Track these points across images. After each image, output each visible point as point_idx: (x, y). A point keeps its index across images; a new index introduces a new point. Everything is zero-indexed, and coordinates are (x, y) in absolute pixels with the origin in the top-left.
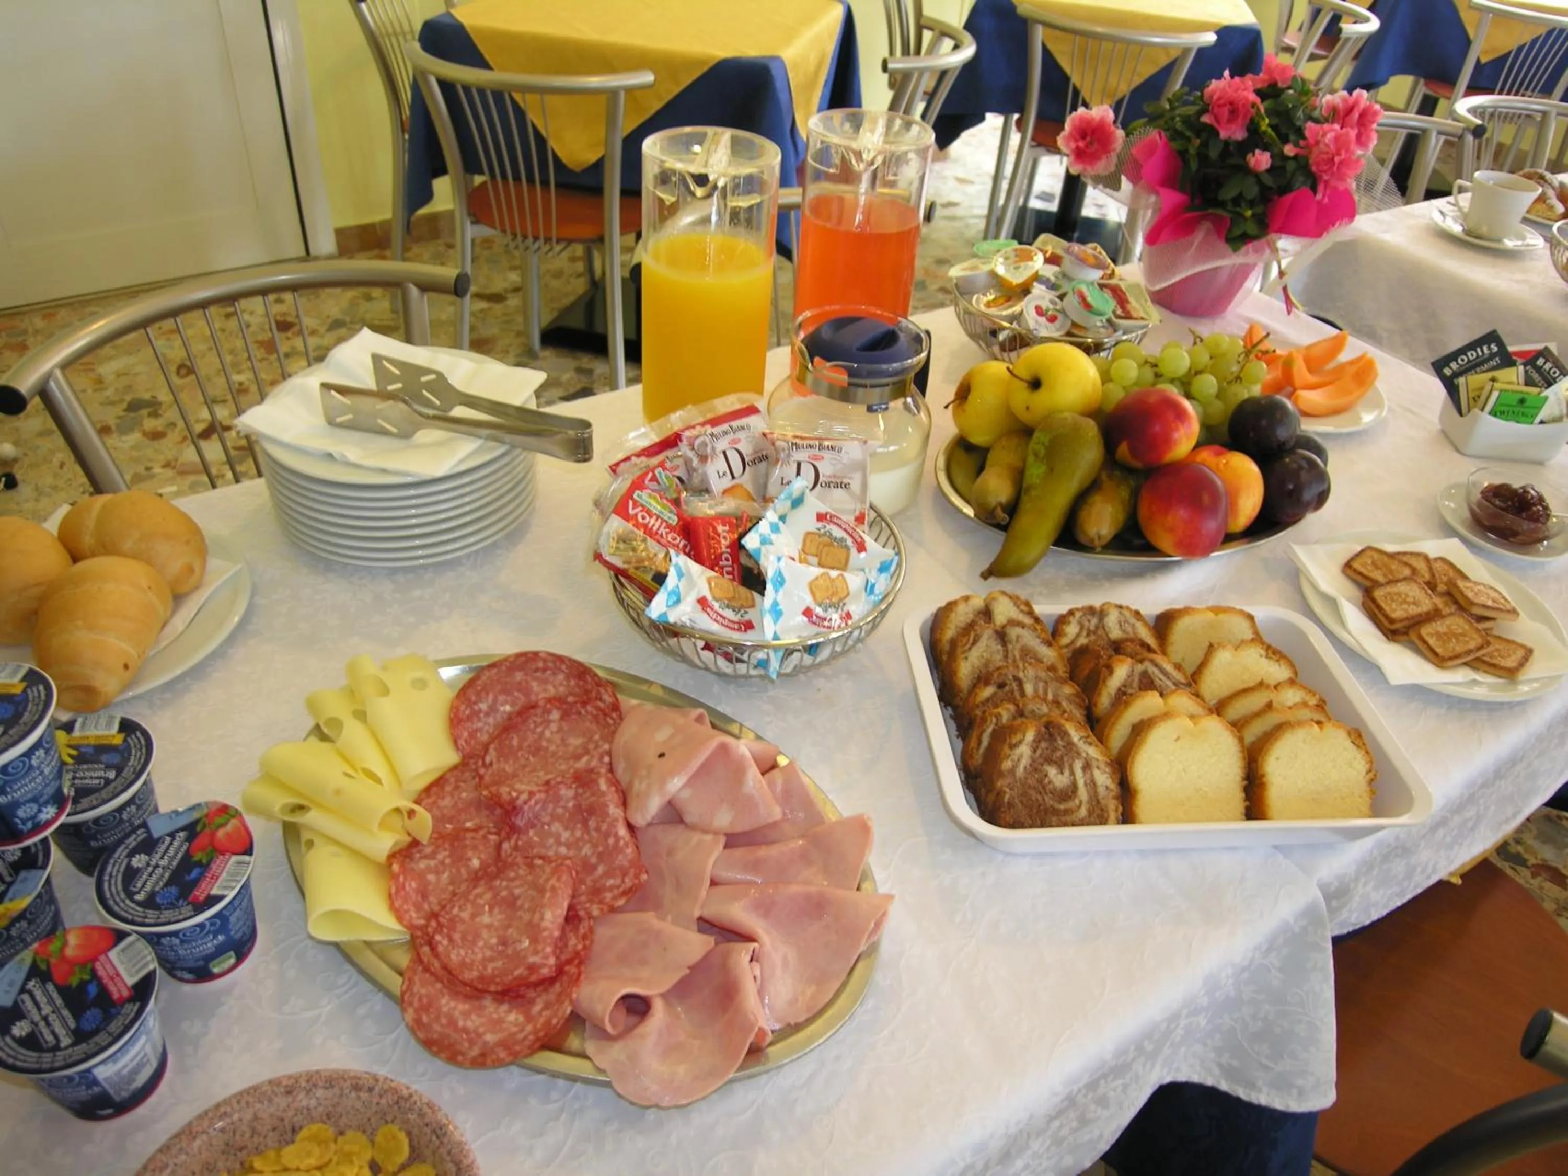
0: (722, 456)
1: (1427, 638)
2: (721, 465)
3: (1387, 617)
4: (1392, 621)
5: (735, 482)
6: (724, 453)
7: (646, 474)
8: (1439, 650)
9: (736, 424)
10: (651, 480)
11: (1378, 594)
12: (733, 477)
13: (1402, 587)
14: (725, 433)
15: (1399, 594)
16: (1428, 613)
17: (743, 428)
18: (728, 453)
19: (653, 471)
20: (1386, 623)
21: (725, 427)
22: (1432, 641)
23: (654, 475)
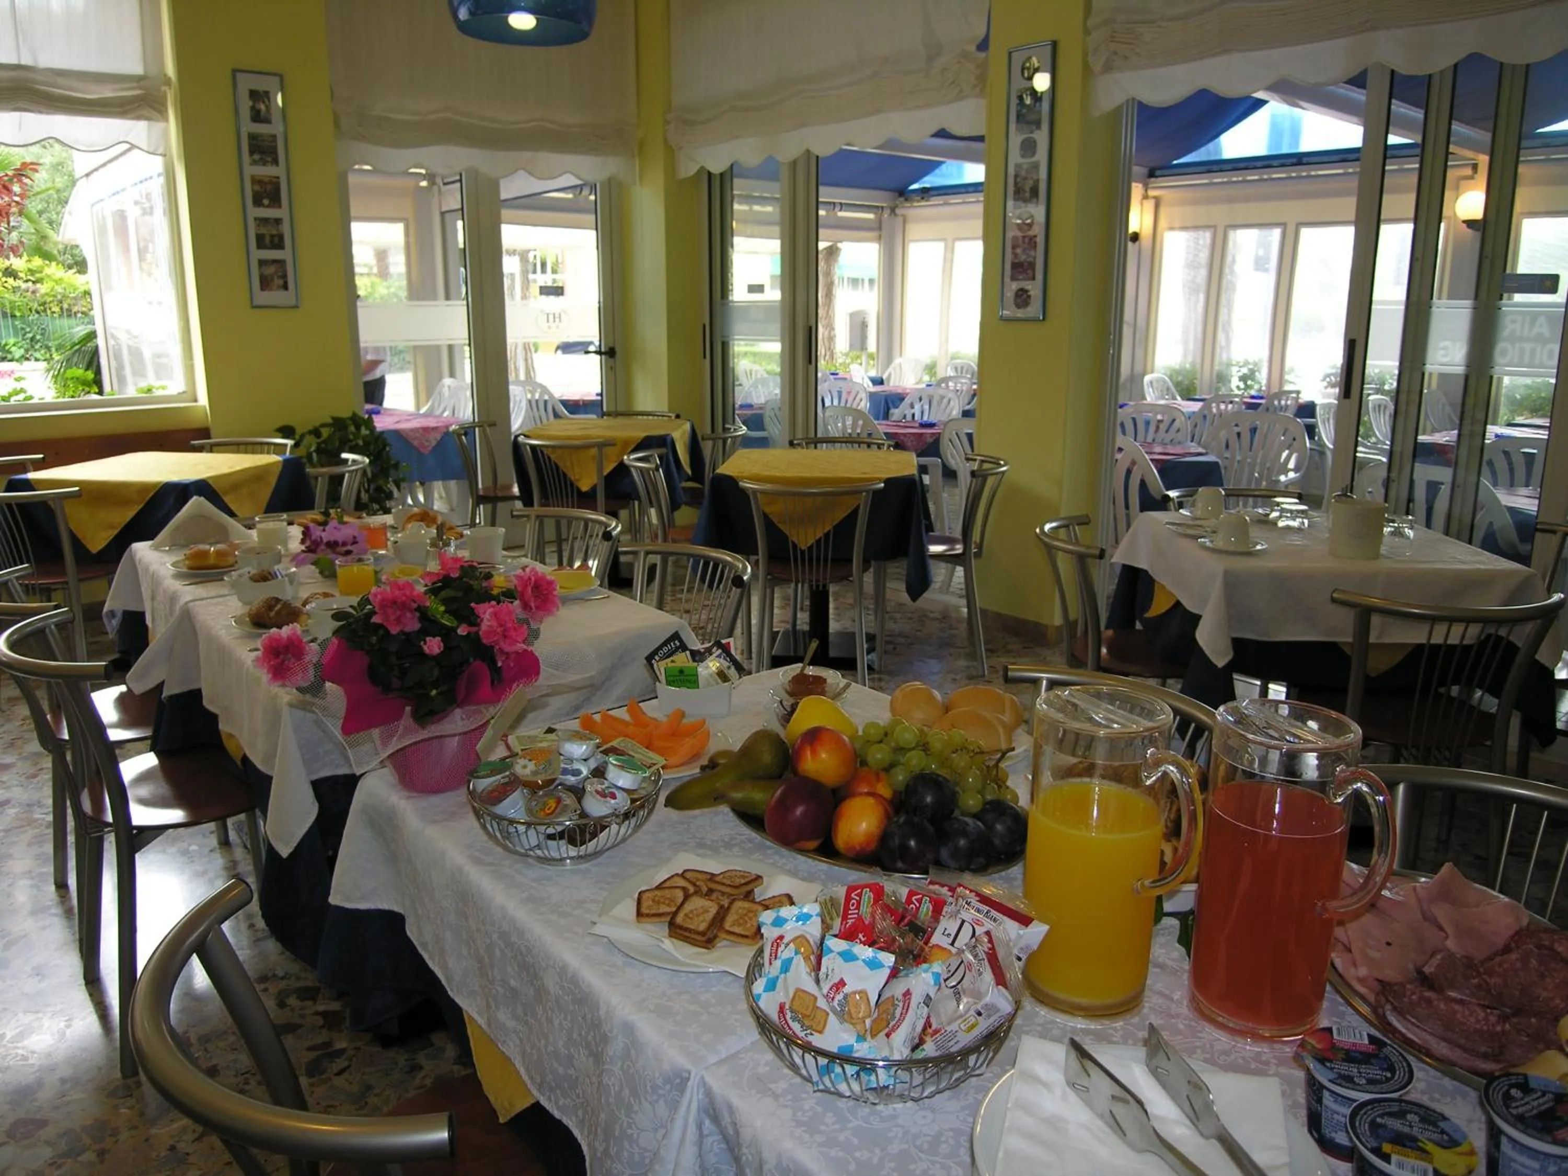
0: (959, 922)
1: (732, 929)
2: (953, 927)
3: (698, 933)
4: (703, 934)
5: (950, 947)
6: (963, 922)
7: (918, 894)
8: (746, 933)
9: (994, 913)
10: (917, 900)
11: (679, 919)
12: (952, 944)
13: (688, 907)
14: (978, 911)
15: (692, 911)
16: (718, 913)
17: (995, 920)
18: (966, 924)
19: (923, 896)
20: (699, 938)
21: (985, 908)
22: (736, 930)
23: (922, 899)
